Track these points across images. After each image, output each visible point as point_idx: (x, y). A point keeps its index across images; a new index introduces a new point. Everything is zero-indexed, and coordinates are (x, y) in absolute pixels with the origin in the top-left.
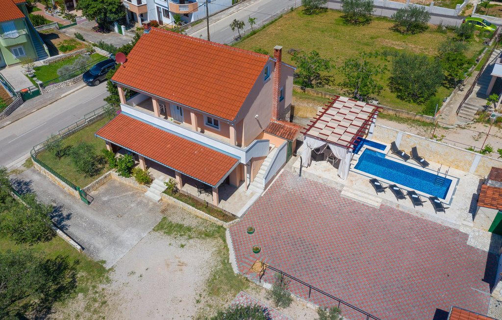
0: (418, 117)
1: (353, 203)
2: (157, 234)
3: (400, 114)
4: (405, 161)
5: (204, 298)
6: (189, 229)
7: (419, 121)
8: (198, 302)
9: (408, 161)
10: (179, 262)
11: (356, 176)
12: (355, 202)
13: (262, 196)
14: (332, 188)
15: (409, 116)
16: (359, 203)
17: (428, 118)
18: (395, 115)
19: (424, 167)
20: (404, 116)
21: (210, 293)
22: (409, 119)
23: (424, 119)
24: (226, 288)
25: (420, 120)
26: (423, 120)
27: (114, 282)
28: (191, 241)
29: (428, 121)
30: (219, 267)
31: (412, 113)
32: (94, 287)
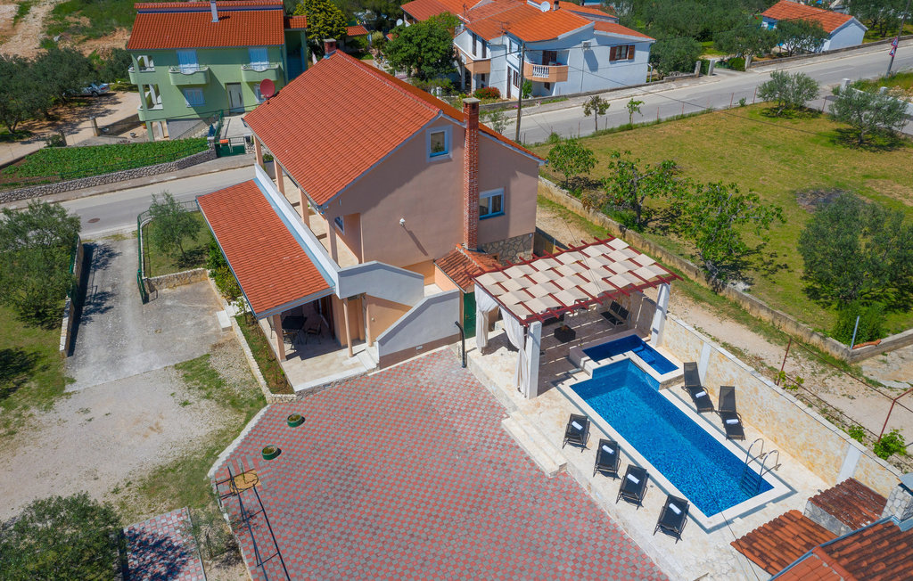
0: (815, 340)
1: (512, 446)
2: (174, 373)
3: (782, 324)
4: (699, 412)
5: (130, 490)
6: (220, 384)
7: (818, 350)
8: (116, 491)
9: (706, 414)
10: (157, 424)
11: (559, 400)
12: (518, 447)
13: (369, 375)
14: (499, 408)
15: (799, 333)
16: (523, 452)
17: (837, 349)
18: (771, 324)
19: (728, 438)
20: (789, 329)
21: (144, 488)
22: (798, 340)
23: (827, 348)
24: (173, 490)
25: (821, 348)
26: (825, 350)
27: (52, 411)
28: (204, 402)
29: (836, 354)
30: (197, 456)
31: (805, 325)
32: (26, 407)
